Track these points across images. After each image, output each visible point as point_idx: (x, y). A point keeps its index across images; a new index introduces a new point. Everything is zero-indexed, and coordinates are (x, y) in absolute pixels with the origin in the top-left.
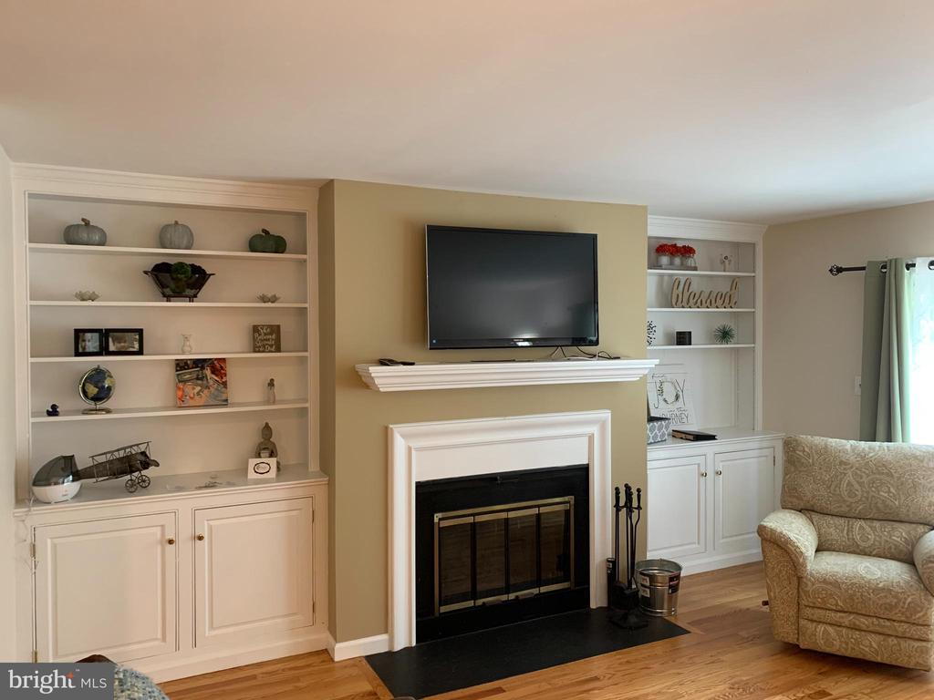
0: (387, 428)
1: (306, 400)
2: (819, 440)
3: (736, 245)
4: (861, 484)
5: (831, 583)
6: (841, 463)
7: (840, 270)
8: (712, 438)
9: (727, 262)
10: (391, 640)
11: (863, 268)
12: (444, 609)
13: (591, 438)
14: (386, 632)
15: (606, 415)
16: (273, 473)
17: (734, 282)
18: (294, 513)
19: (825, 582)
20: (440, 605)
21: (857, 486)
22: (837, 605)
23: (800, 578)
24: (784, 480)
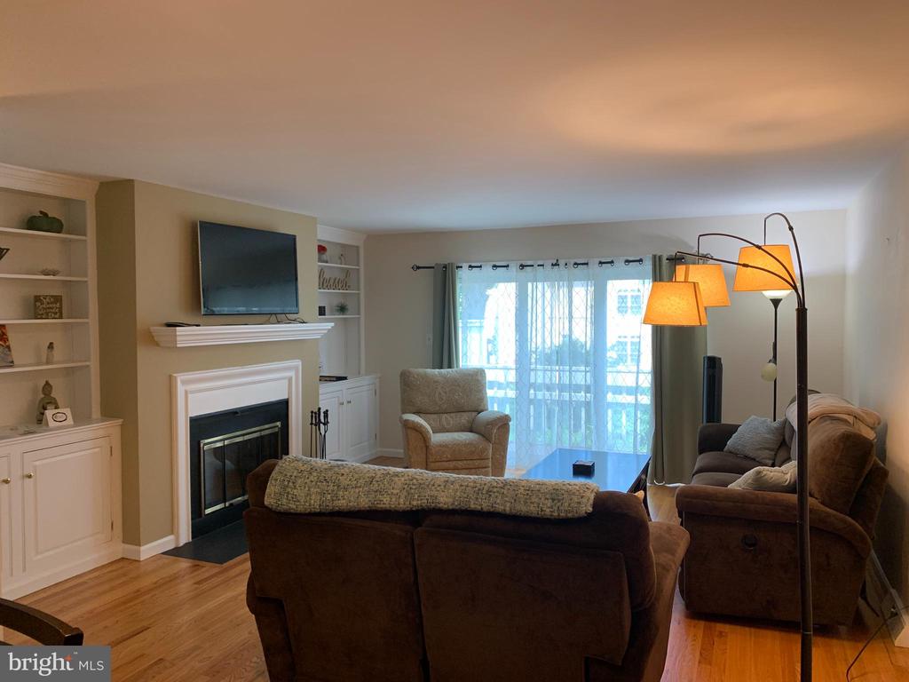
0: (170, 376)
1: (89, 360)
2: (421, 371)
3: (344, 246)
4: (446, 393)
5: (444, 446)
6: (435, 382)
7: (418, 268)
8: (345, 378)
9: (343, 258)
10: (177, 539)
11: (433, 268)
12: (208, 511)
13: (290, 380)
14: (172, 533)
15: (298, 363)
16: (70, 421)
17: (347, 272)
18: (96, 450)
19: (440, 446)
20: (205, 509)
21: (443, 394)
22: (447, 457)
23: (427, 447)
24: (402, 397)
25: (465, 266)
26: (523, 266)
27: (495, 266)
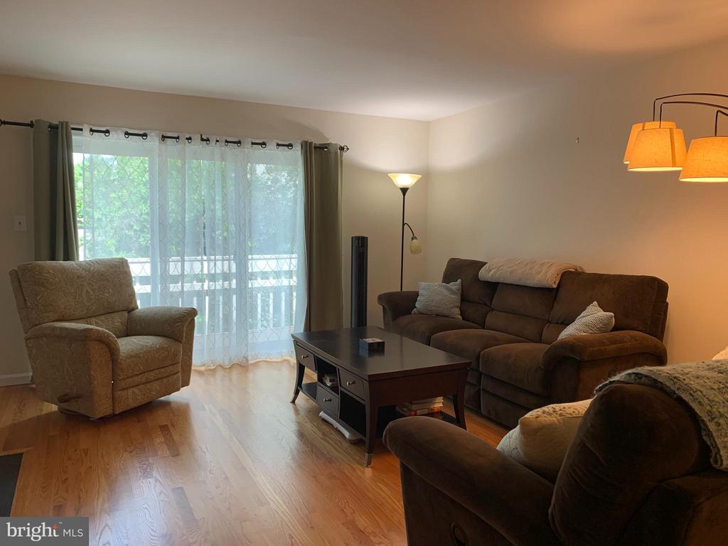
6: (78, 277)
23: (114, 362)
25: (86, 128)
26: (164, 137)
27: (127, 133)
